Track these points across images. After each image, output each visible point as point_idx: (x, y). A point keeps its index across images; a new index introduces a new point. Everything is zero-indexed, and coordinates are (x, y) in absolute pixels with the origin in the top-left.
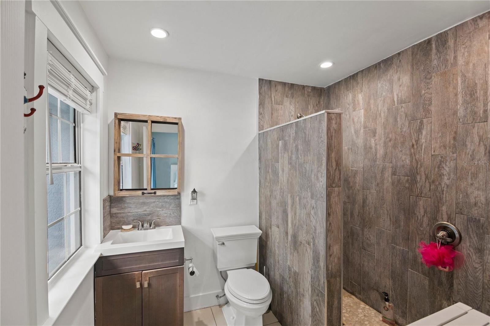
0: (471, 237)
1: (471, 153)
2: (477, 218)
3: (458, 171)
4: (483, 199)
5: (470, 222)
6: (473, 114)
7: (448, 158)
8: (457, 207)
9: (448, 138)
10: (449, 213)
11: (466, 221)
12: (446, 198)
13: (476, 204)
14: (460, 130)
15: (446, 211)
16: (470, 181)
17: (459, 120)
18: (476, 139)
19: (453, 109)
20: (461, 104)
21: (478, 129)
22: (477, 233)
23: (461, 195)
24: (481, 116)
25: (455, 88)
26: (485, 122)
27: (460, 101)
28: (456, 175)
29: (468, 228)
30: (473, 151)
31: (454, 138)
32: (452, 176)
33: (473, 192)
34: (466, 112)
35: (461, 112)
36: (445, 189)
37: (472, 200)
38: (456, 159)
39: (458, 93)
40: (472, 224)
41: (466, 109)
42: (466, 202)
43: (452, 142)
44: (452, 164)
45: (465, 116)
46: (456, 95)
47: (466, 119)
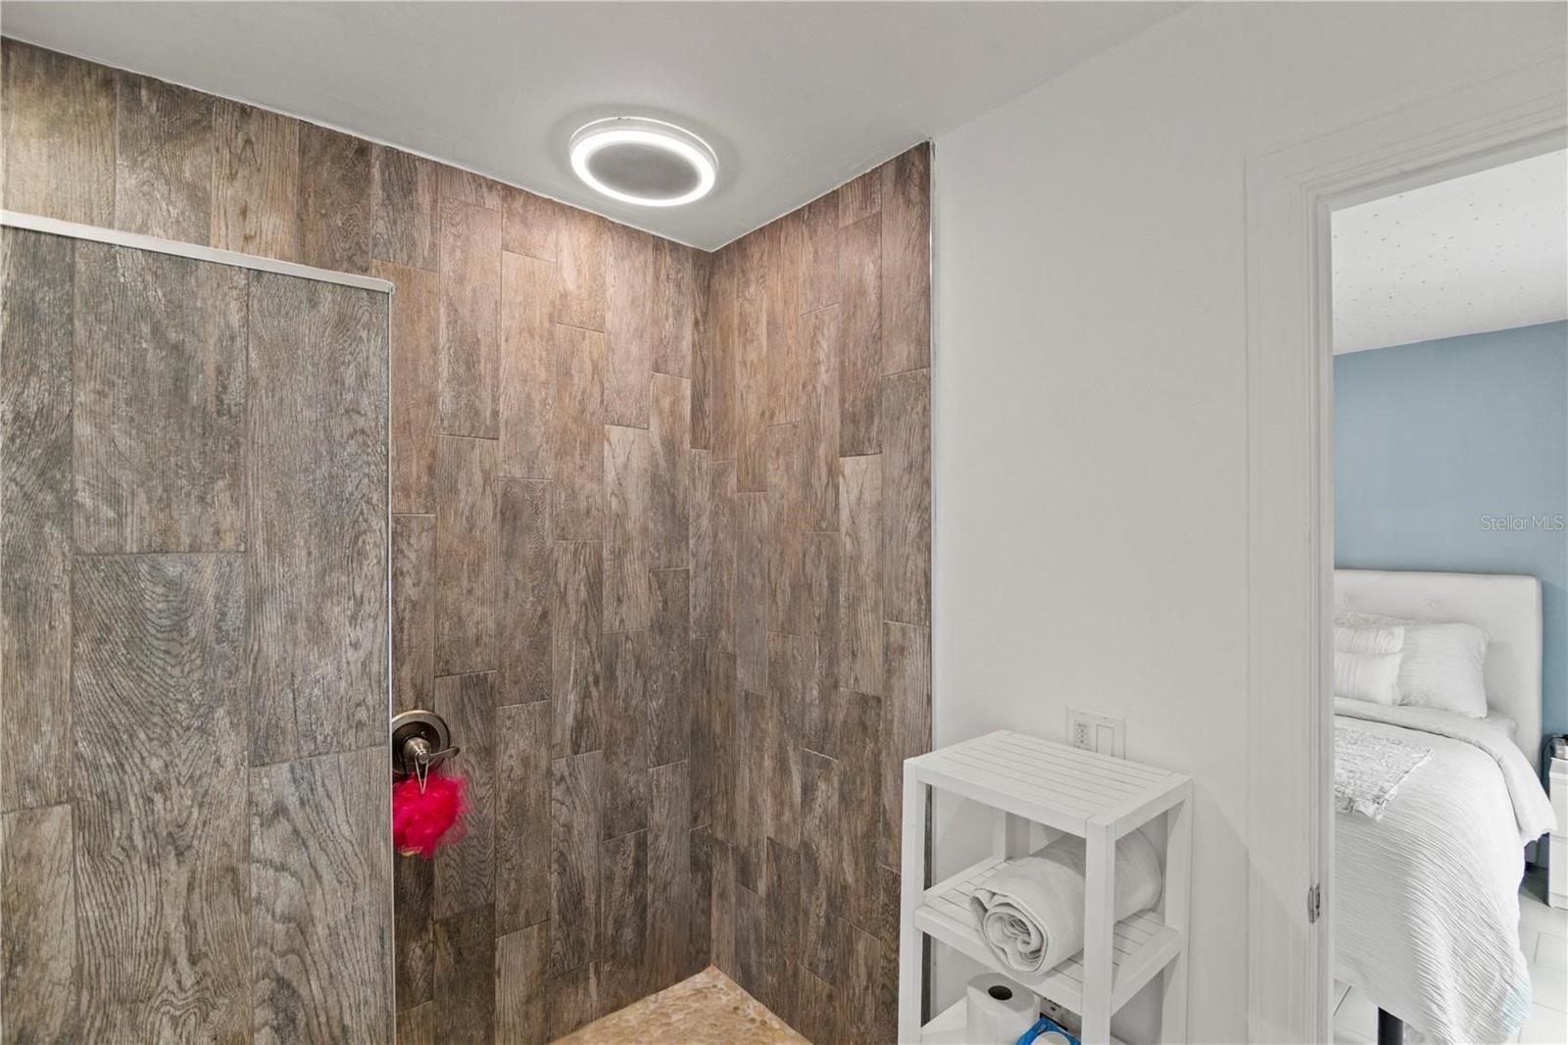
0: (469, 726)
1: (466, 513)
2: (481, 673)
3: (440, 560)
4: (491, 625)
5: (466, 688)
6: (472, 415)
7: (414, 525)
8: (438, 657)
9: (414, 468)
10: (419, 682)
11: (459, 690)
12: (409, 640)
13: (478, 640)
14: (443, 450)
15: (412, 679)
16: (465, 584)
17: (442, 420)
18: (478, 479)
19: (428, 387)
20: (445, 380)
21: (481, 453)
22: (481, 711)
23: (447, 624)
24: (488, 423)
25: (433, 330)
26: (493, 439)
27: (444, 369)
28: (436, 572)
29: (464, 705)
30: (472, 508)
31: (431, 470)
32: (425, 574)
33: (472, 612)
34: (457, 404)
35: (446, 402)
36: (407, 615)
37: (471, 632)
38: (434, 528)
39: (440, 347)
40: (471, 692)
41: (458, 396)
42: (459, 641)
43: (425, 479)
44: (426, 541)
45: (455, 416)
46: (435, 351)
47: (457, 423)
